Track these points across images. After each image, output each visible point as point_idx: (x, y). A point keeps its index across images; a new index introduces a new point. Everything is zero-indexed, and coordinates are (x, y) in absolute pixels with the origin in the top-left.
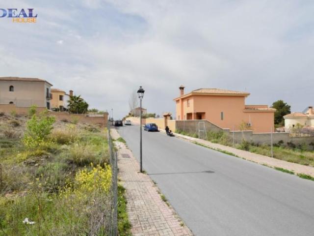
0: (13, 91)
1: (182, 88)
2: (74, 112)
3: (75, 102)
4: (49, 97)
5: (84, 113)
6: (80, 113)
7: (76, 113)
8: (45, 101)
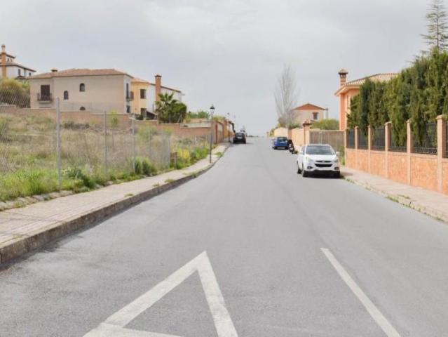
0: (84, 91)
1: (343, 74)
2: (164, 120)
3: (167, 104)
4: (130, 97)
5: (180, 122)
6: (174, 121)
7: (168, 122)
8: (125, 104)
